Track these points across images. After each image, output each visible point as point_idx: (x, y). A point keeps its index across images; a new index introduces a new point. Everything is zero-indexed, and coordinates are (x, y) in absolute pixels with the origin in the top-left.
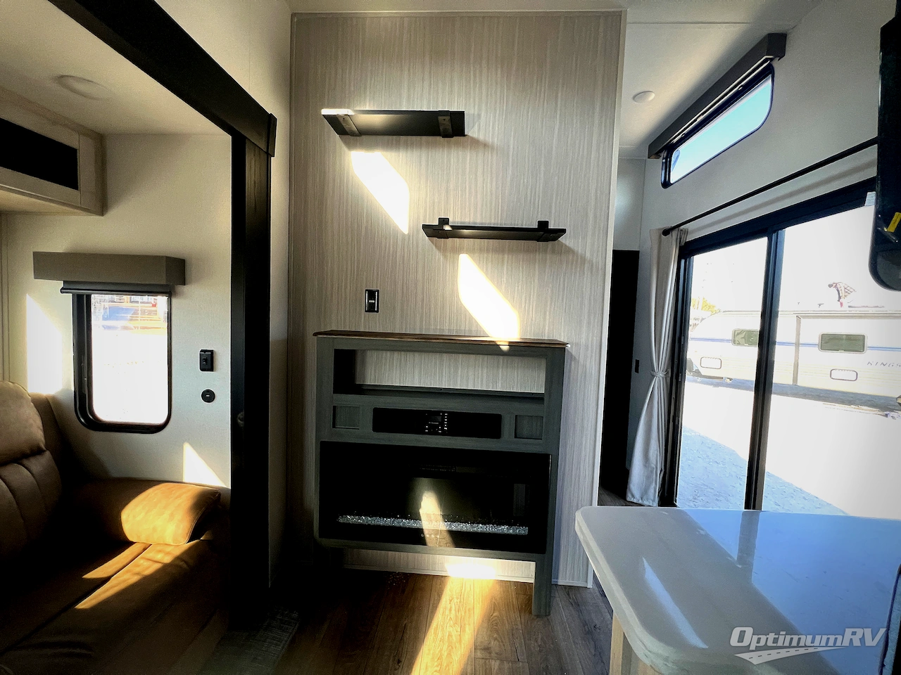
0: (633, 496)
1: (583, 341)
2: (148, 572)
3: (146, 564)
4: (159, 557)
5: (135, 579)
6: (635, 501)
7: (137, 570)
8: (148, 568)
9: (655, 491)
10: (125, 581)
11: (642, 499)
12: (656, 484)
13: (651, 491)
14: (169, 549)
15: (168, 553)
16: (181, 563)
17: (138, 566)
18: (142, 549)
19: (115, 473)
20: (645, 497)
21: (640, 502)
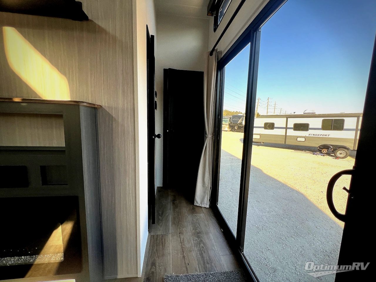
0: (197, 202)
1: (120, 106)
6: (198, 205)
9: (207, 199)
11: (201, 204)
12: (208, 195)
13: (206, 199)
20: (202, 203)
21: (200, 205)
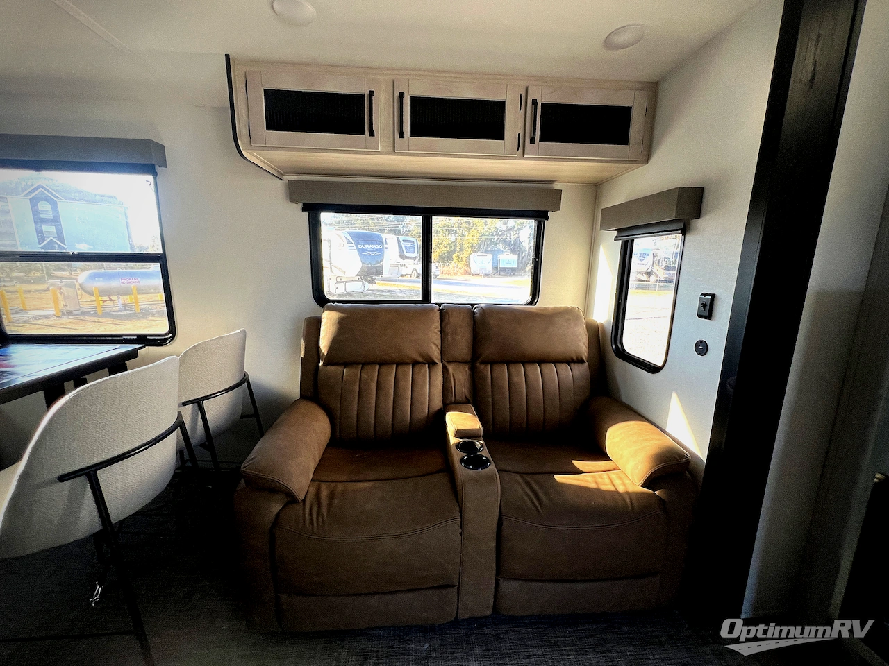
2: (603, 487)
3: (607, 481)
4: (617, 482)
5: (593, 485)
7: (599, 480)
8: (606, 485)
10: (587, 481)
14: (627, 482)
15: (624, 484)
16: (628, 500)
17: (602, 478)
18: (612, 468)
19: (624, 399)
